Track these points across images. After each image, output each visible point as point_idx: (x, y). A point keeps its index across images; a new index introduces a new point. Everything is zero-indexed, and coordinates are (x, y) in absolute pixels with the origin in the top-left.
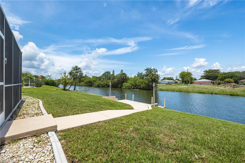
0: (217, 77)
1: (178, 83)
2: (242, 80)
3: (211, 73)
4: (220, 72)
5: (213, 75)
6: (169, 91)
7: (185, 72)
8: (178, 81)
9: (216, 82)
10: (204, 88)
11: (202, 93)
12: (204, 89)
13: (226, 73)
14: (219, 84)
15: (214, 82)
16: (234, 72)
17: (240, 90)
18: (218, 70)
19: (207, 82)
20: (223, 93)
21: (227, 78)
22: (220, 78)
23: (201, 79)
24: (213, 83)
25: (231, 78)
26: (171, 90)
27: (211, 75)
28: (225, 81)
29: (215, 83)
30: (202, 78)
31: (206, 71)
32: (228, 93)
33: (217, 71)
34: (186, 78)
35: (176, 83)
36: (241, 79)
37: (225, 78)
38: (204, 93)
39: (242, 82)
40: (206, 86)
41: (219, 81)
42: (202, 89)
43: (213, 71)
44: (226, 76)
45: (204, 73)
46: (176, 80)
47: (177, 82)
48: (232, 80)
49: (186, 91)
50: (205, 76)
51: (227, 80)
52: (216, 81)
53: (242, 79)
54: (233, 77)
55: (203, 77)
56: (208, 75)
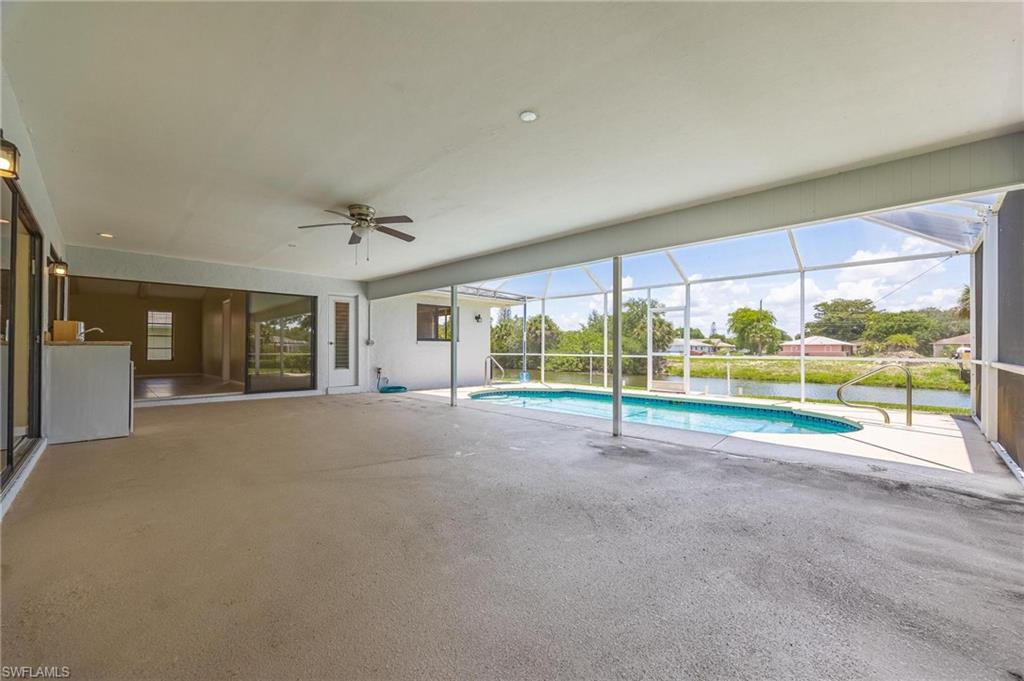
0: (863, 328)
1: (722, 350)
2: (945, 341)
3: (842, 311)
4: (875, 310)
5: (847, 319)
6: (711, 377)
7: (749, 310)
8: (721, 344)
9: (858, 347)
10: (821, 367)
11: (816, 382)
12: (821, 371)
13: (893, 315)
14: (869, 352)
15: (852, 347)
16: (922, 311)
17: (925, 371)
18: (868, 302)
19: (828, 346)
20: (877, 381)
21: (896, 333)
22: (874, 333)
23: (807, 335)
24: (849, 351)
25: (909, 331)
26: (717, 374)
27: (841, 319)
28: (889, 342)
29: (855, 349)
30: (809, 330)
31: (824, 305)
32: (890, 381)
33: (862, 306)
34: (756, 333)
35: (715, 349)
36: (944, 336)
37: (888, 332)
38: (821, 382)
39: (945, 347)
40: (826, 360)
41: (869, 344)
42: (815, 371)
43: (848, 306)
44: (892, 327)
45: (816, 311)
46: (711, 337)
47: (719, 348)
48: (910, 339)
49: (766, 376)
50: (818, 325)
51: (894, 339)
52: (859, 344)
53: (947, 338)
54: (915, 328)
55: (813, 329)
56: (830, 320)
